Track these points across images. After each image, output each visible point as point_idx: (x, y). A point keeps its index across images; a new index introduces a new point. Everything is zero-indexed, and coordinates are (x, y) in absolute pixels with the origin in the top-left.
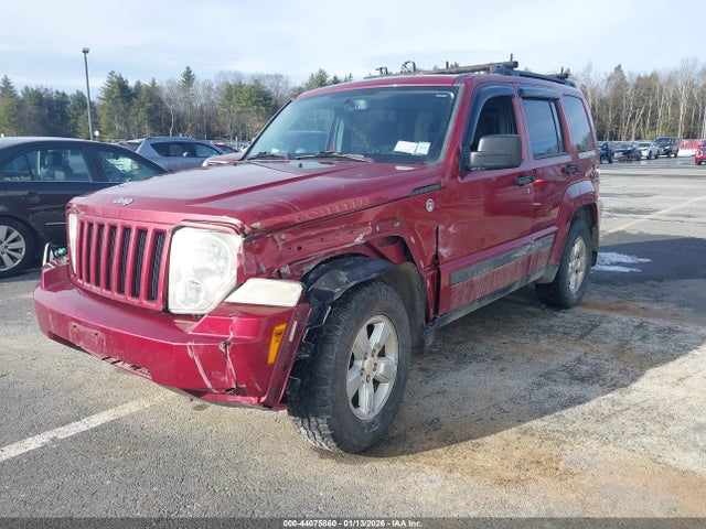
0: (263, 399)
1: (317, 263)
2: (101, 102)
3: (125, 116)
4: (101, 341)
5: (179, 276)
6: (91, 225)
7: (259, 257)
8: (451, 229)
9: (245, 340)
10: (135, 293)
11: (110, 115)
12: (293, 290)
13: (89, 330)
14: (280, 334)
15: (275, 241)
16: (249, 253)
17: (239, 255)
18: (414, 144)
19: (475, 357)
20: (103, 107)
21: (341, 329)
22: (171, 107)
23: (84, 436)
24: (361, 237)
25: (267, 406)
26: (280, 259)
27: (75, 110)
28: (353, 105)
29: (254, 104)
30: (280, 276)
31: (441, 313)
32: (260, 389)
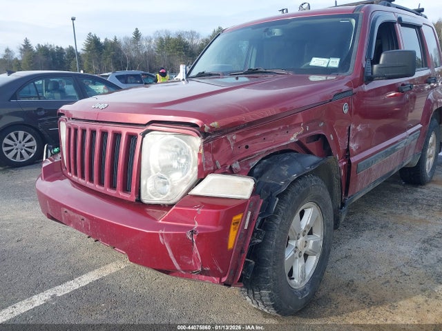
0: (224, 279)
1: (260, 158)
2: (84, 52)
3: (98, 60)
4: (86, 225)
5: (150, 172)
6: (76, 130)
7: (216, 156)
8: (359, 128)
9: (209, 229)
10: (112, 186)
11: (90, 61)
12: (247, 184)
13: (77, 215)
14: (237, 223)
15: (228, 142)
16: (207, 152)
17: (199, 155)
18: (327, 60)
19: (366, 225)
20: (84, 55)
21: (280, 219)
22: (126, 54)
23: (76, 294)
24: (295, 135)
25: (227, 284)
26: (232, 157)
27: (68, 58)
28: (271, 33)
29: (178, 50)
30: (231, 172)
31: (349, 195)
32: (221, 271)
